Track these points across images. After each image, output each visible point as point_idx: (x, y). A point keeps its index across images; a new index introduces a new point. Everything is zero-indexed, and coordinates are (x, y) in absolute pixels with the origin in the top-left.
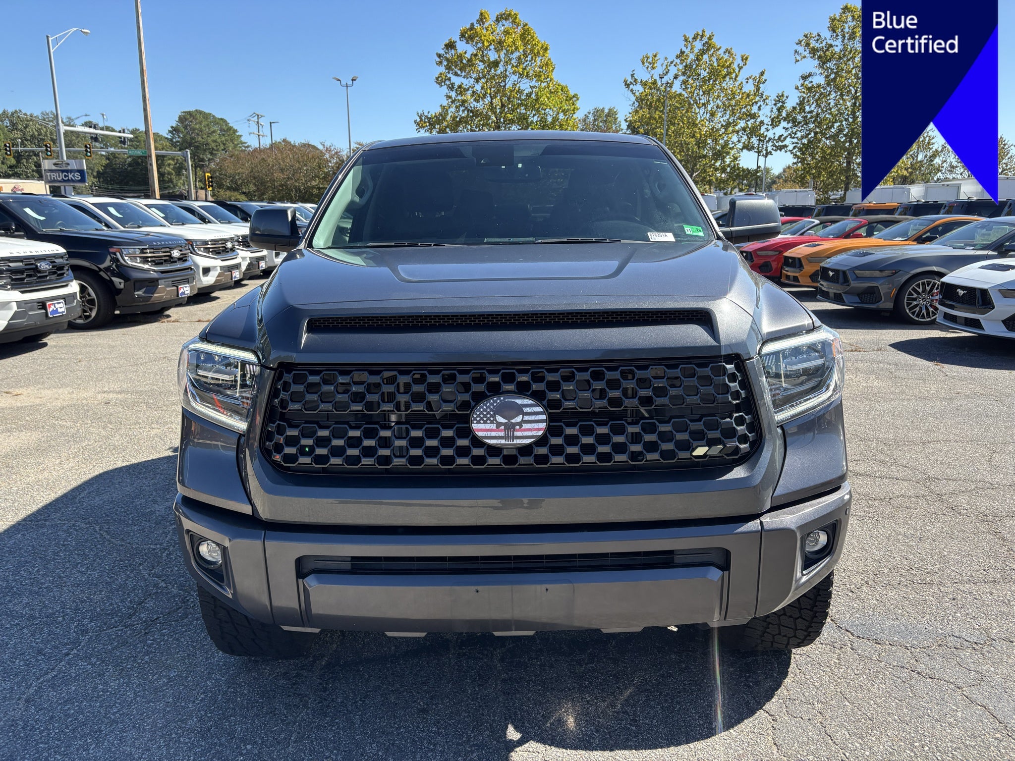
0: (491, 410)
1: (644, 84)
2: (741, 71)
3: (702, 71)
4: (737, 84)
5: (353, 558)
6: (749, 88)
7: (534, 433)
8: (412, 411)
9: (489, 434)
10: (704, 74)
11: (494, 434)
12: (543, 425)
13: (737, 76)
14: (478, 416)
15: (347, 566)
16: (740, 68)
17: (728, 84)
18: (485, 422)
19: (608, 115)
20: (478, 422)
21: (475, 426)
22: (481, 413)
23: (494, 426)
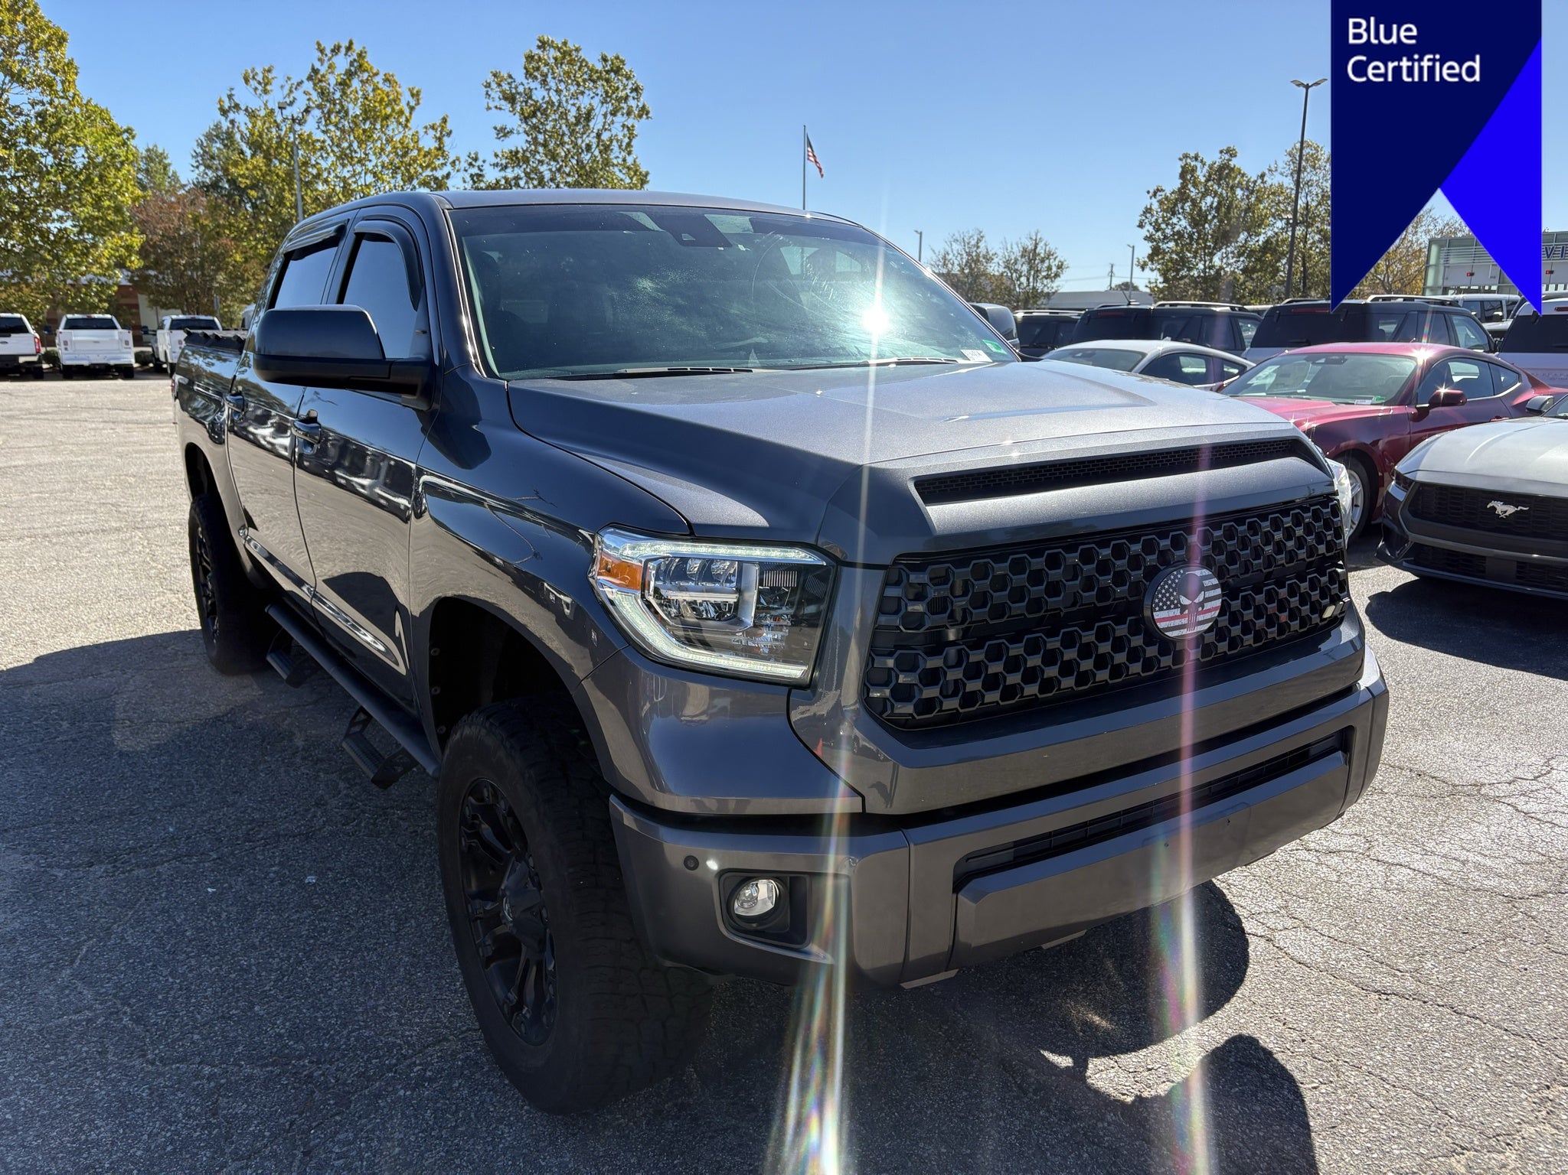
0: (1174, 590)
1: (252, 114)
2: (414, 114)
3: (351, 106)
4: (409, 133)
5: (1017, 844)
6: (428, 143)
7: (1208, 616)
8: (1047, 611)
9: (1172, 623)
10: (355, 110)
11: (1177, 622)
12: (1218, 603)
13: (407, 120)
14: (1161, 600)
15: (1007, 856)
16: (412, 109)
17: (393, 129)
18: (1169, 608)
19: (149, 159)
20: (1161, 609)
21: (1157, 615)
22: (1164, 595)
23: (1177, 612)
